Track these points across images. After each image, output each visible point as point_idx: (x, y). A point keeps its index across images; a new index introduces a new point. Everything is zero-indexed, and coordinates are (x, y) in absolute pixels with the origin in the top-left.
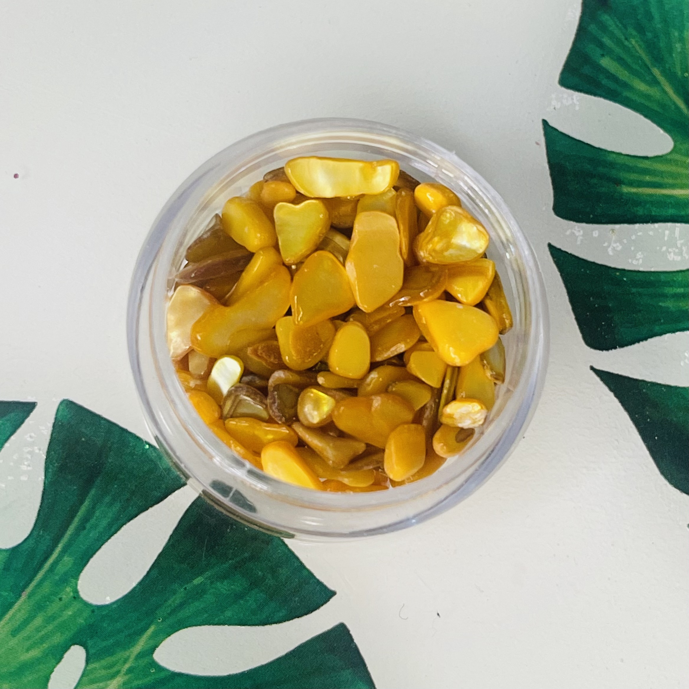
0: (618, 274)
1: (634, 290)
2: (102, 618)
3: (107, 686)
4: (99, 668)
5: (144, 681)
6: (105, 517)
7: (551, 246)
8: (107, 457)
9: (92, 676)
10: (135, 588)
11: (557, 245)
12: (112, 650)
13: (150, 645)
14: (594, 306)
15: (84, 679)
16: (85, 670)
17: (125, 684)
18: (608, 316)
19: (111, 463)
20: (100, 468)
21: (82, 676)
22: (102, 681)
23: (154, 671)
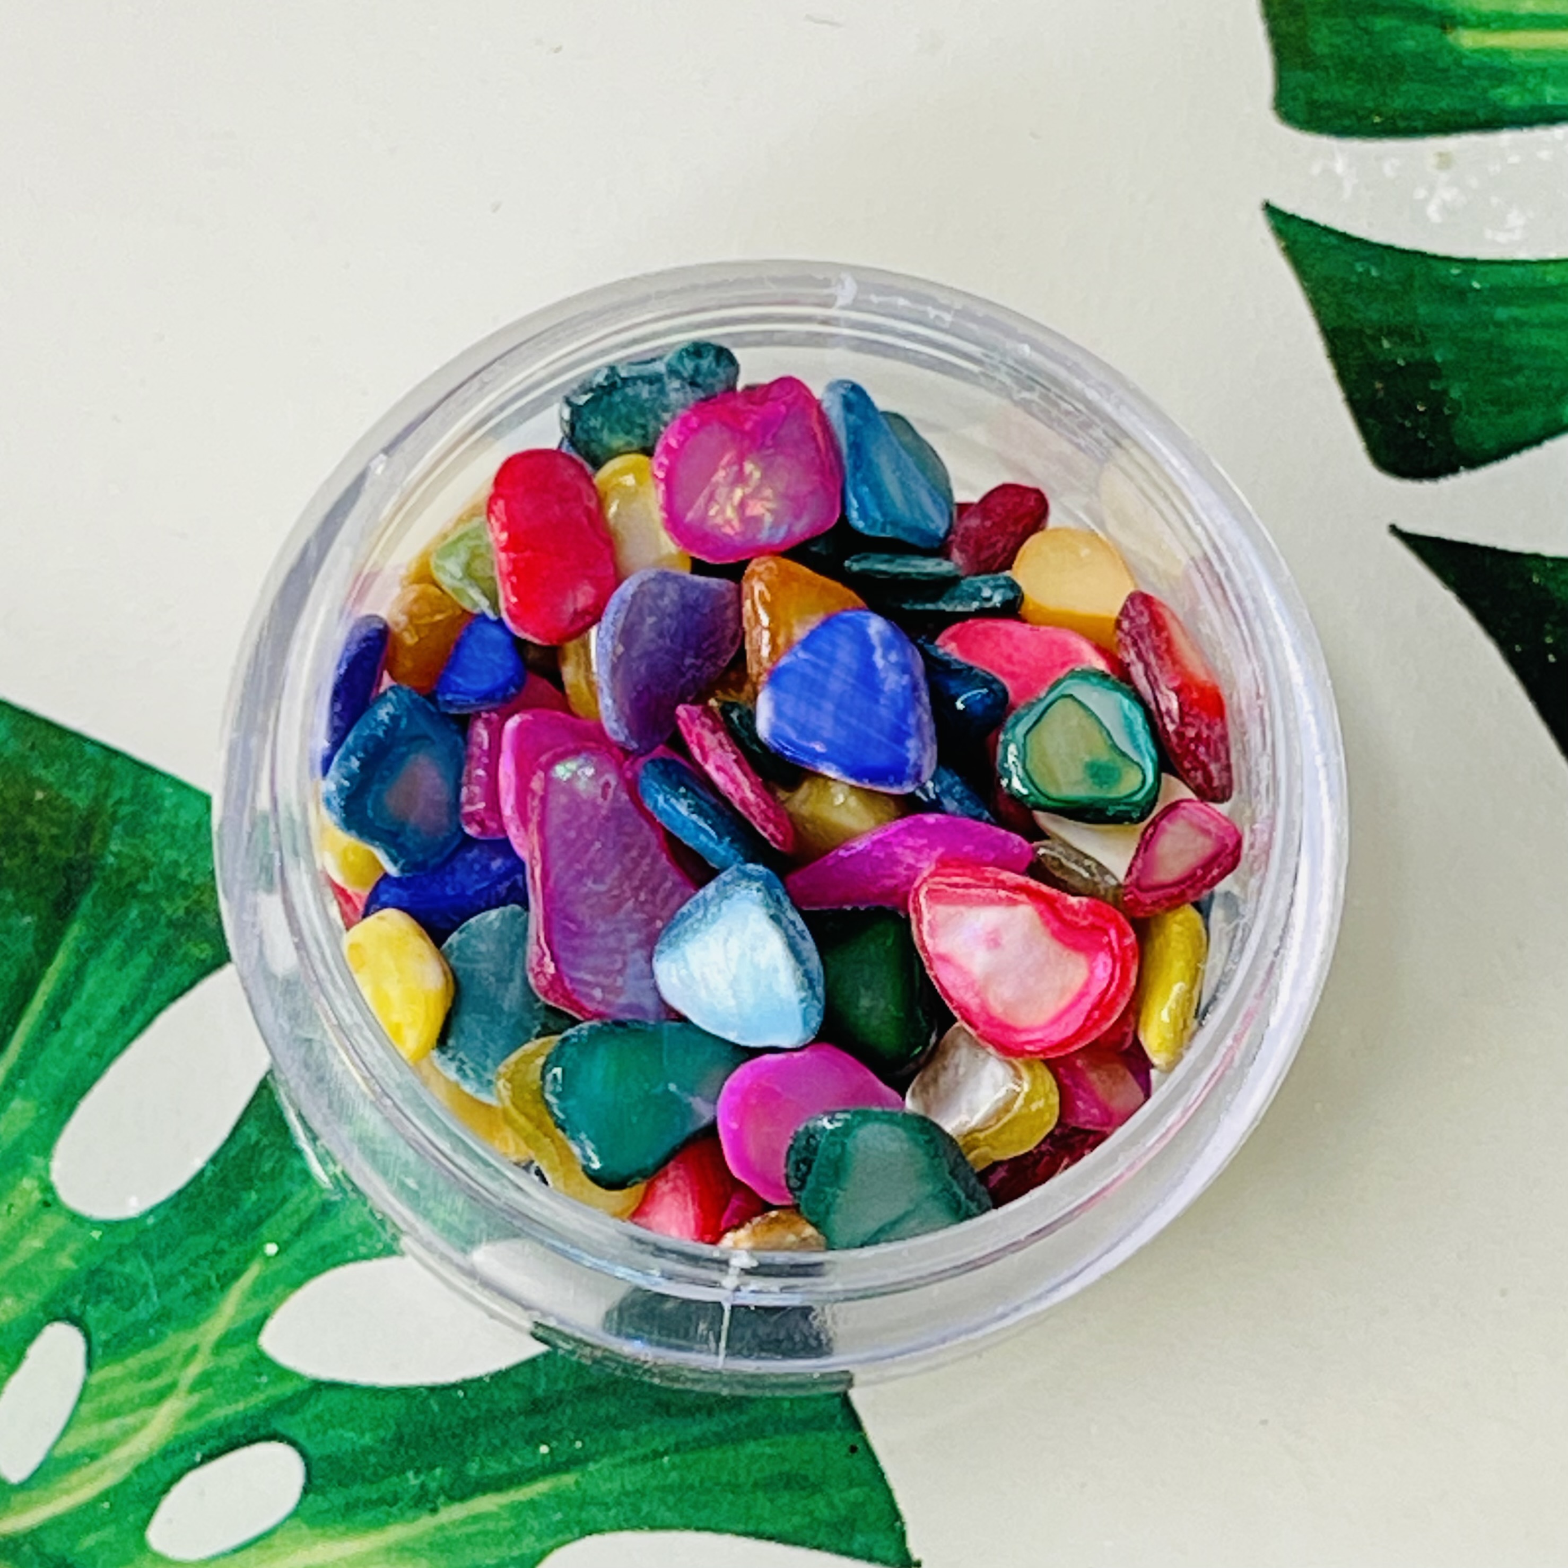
0: (1455, 271)
1: (1502, 313)
2: (120, 1255)
3: (144, 1423)
4: (122, 1380)
5: (241, 1406)
6: (110, 995)
7: (1270, 209)
8: (105, 841)
9: (105, 1400)
10: (201, 1173)
11: (1288, 206)
12: (151, 1332)
13: (252, 1315)
14: (1394, 362)
15: (85, 1409)
16: (85, 1386)
17: (191, 1415)
18: (1433, 387)
19: (117, 855)
20: (90, 869)
21: (80, 1400)
22: (133, 1411)
23: (264, 1379)
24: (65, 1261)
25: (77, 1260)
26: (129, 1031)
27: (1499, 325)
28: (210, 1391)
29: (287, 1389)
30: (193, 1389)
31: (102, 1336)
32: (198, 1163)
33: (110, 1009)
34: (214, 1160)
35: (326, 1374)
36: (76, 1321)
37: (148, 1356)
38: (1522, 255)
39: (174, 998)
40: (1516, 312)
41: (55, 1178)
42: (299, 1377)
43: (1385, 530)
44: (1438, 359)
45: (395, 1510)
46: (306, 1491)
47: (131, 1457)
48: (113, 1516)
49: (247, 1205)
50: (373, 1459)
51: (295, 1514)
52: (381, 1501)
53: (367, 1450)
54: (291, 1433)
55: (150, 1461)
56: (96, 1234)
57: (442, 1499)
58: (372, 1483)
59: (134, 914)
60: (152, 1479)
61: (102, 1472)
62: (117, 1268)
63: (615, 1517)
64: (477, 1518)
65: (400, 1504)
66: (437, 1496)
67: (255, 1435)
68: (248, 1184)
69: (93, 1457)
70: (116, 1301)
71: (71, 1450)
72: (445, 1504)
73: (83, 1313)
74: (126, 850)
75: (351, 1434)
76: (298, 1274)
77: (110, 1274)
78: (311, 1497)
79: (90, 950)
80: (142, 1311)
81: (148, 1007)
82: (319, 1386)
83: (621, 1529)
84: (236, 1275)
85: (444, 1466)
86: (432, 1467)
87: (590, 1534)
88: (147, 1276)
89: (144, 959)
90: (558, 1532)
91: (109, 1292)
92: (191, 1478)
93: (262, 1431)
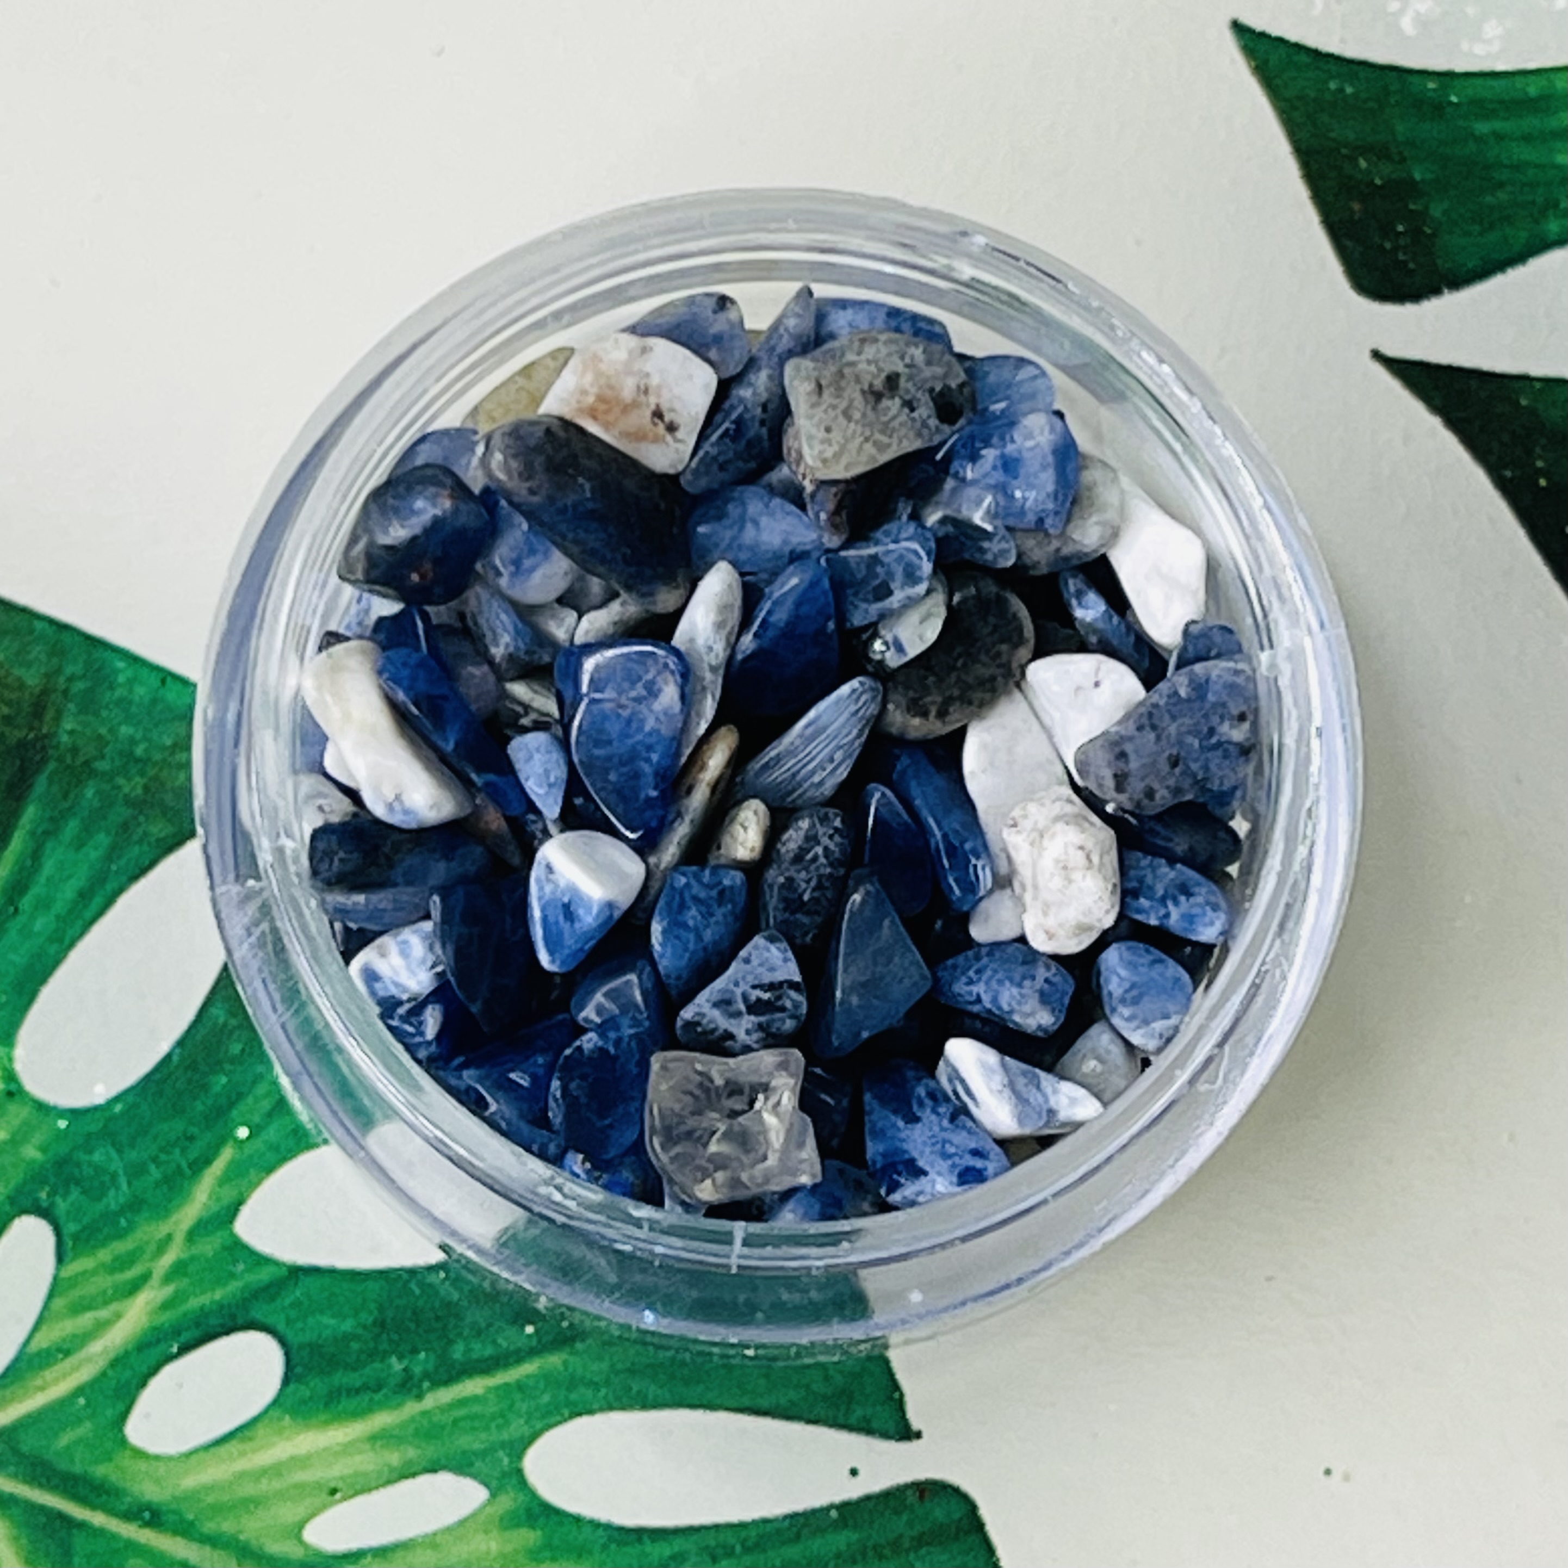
0: (1431, 85)
1: (1482, 128)
2: (88, 1142)
3: (118, 1316)
4: (94, 1272)
5: (218, 1295)
6: (70, 877)
7: (1238, 28)
8: (58, 718)
9: (75, 1294)
10: (168, 1057)
11: (1258, 24)
12: (123, 1222)
13: (225, 1202)
14: (1372, 183)
15: (59, 1303)
16: (56, 1278)
17: (166, 1306)
18: (1412, 207)
19: (71, 733)
20: (43, 748)
21: (51, 1295)
22: (106, 1303)
23: (241, 1267)
24: (31, 1152)
25: (43, 1149)
26: (88, 914)
27: (1480, 140)
28: (186, 1281)
29: (264, 1275)
30: (167, 1279)
31: (71, 1228)
32: (164, 1047)
33: (68, 892)
34: (180, 1043)
35: (303, 1259)
36: (44, 1213)
37: (121, 1247)
38: (1500, 67)
39: (135, 877)
40: (1498, 125)
41: (18, 1067)
42: (276, 1263)
43: (1367, 355)
44: (1417, 176)
45: (377, 1397)
46: (286, 1381)
47: (105, 1350)
48: (89, 1411)
49: (217, 1089)
50: (355, 1346)
51: (275, 1403)
52: (365, 1388)
53: (348, 1338)
54: (270, 1320)
55: (127, 1354)
56: (62, 1124)
57: (426, 1384)
58: (354, 1369)
59: (89, 793)
60: (128, 1374)
61: (76, 1369)
62: (83, 1157)
63: (605, 1398)
64: (462, 1402)
65: (384, 1391)
66: (421, 1381)
67: (230, 1324)
68: (216, 1066)
69: (67, 1353)
70: (84, 1192)
71: (44, 1345)
72: (430, 1389)
73: (52, 1205)
74: (79, 728)
75: (332, 1322)
76: (272, 1157)
77: (78, 1165)
78: (292, 1387)
79: (47, 833)
80: (113, 1200)
81: (109, 887)
82: (297, 1272)
83: (611, 1408)
84: (208, 1162)
85: (426, 1350)
86: (415, 1351)
87: (580, 1414)
88: (116, 1165)
89: (102, 840)
90: (548, 1413)
91: (77, 1183)
92: (169, 1371)
93: (240, 1321)
